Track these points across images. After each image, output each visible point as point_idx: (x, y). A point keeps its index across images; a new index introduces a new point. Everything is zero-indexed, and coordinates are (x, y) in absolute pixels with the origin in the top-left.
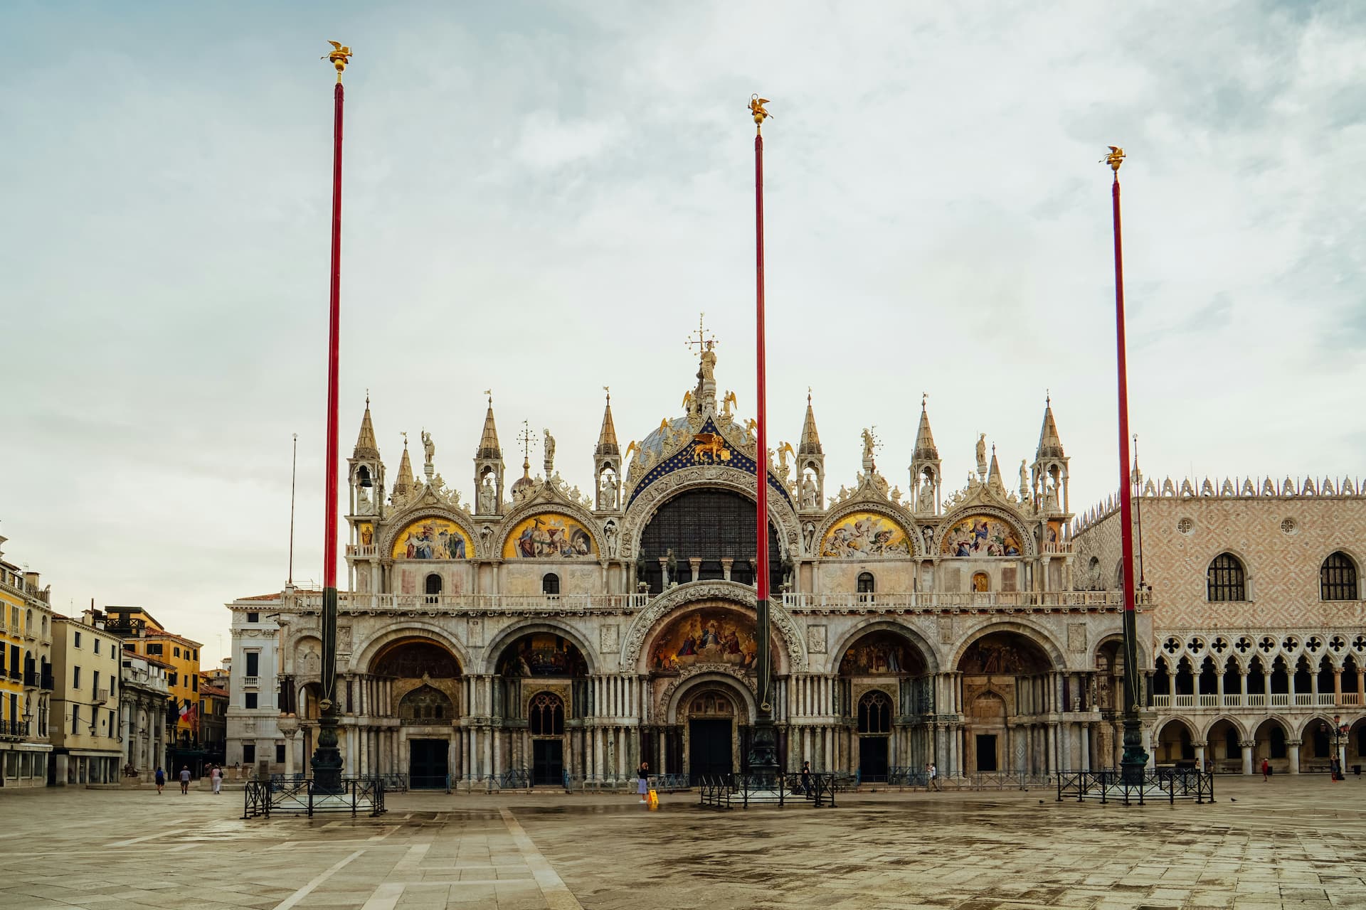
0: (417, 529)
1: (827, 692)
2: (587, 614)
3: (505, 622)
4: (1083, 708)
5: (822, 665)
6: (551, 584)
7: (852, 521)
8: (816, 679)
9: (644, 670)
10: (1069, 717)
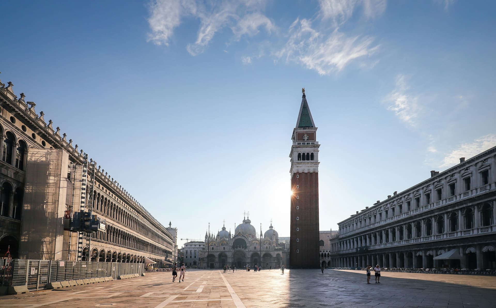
0: (211, 243)
1: (250, 259)
2: (227, 252)
3: (220, 252)
4: (275, 261)
5: (249, 256)
6: (224, 248)
7: (254, 242)
8: (249, 258)
9: (232, 257)
10: (273, 262)
